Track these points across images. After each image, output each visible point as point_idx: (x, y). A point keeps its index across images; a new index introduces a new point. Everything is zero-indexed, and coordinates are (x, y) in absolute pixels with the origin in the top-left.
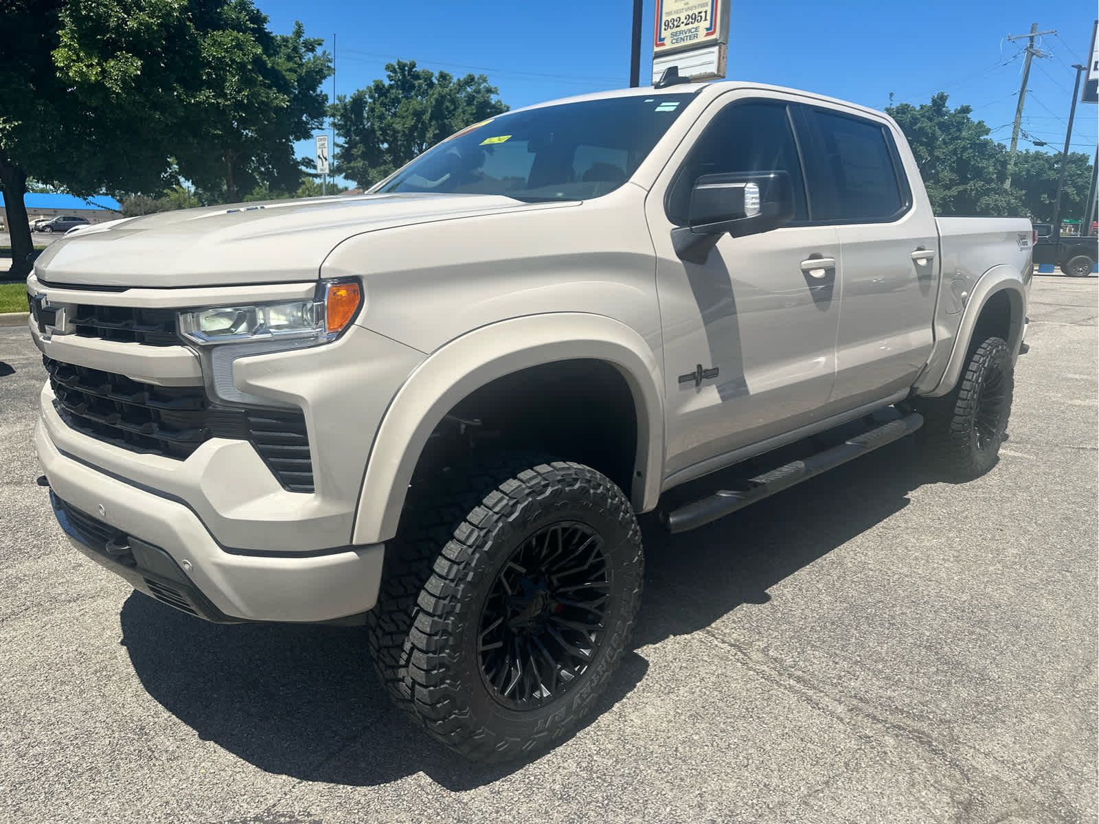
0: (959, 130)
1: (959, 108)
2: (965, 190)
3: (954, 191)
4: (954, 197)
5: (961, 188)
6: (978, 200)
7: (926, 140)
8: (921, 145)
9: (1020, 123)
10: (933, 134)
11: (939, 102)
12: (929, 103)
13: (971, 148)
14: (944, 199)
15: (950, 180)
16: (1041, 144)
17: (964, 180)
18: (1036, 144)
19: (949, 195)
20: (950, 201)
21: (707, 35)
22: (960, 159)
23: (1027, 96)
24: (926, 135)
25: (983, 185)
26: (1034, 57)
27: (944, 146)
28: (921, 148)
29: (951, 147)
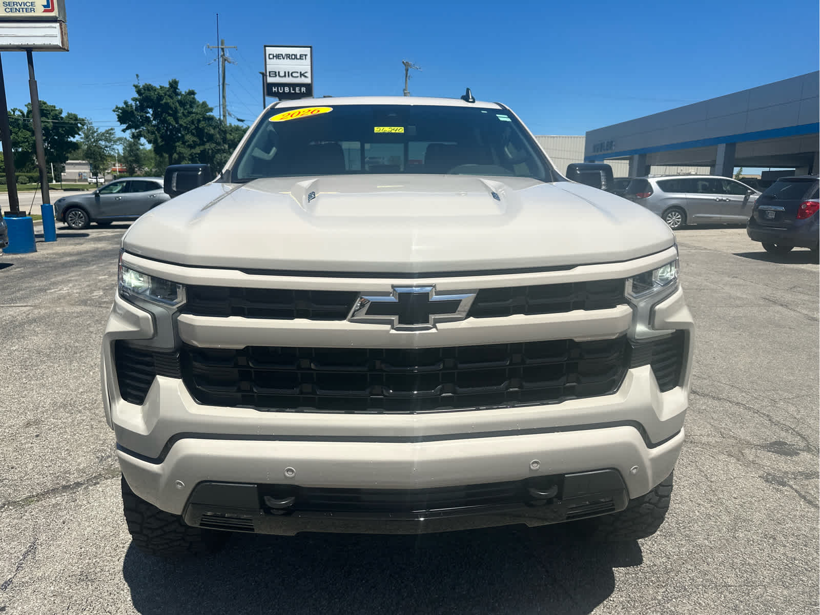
0: (191, 107)
1: (187, 91)
2: (205, 150)
3: (198, 150)
4: (198, 154)
5: (202, 148)
6: (214, 157)
7: (172, 112)
8: (169, 116)
9: (226, 106)
10: (176, 108)
11: (174, 85)
12: (167, 86)
13: (203, 120)
14: (191, 155)
15: (193, 141)
16: (242, 121)
17: (203, 144)
18: (239, 120)
19: (194, 152)
20: (196, 157)
21: (45, 11)
22: (197, 128)
23: (227, 87)
24: (171, 108)
25: (216, 147)
26: (226, 62)
27: (184, 118)
28: (169, 118)
29: (189, 119)
